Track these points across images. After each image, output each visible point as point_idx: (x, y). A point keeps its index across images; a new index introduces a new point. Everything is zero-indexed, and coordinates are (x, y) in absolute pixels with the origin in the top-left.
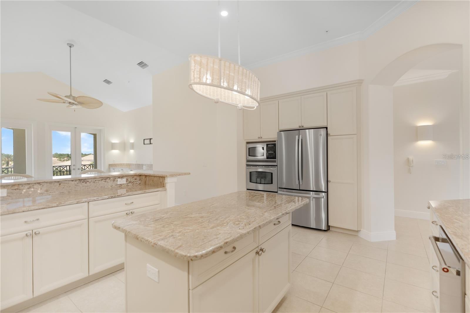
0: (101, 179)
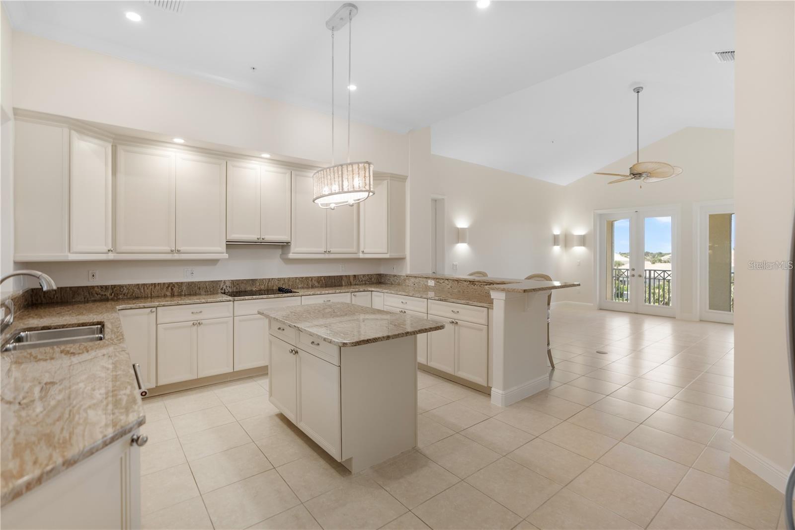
0: (485, 284)
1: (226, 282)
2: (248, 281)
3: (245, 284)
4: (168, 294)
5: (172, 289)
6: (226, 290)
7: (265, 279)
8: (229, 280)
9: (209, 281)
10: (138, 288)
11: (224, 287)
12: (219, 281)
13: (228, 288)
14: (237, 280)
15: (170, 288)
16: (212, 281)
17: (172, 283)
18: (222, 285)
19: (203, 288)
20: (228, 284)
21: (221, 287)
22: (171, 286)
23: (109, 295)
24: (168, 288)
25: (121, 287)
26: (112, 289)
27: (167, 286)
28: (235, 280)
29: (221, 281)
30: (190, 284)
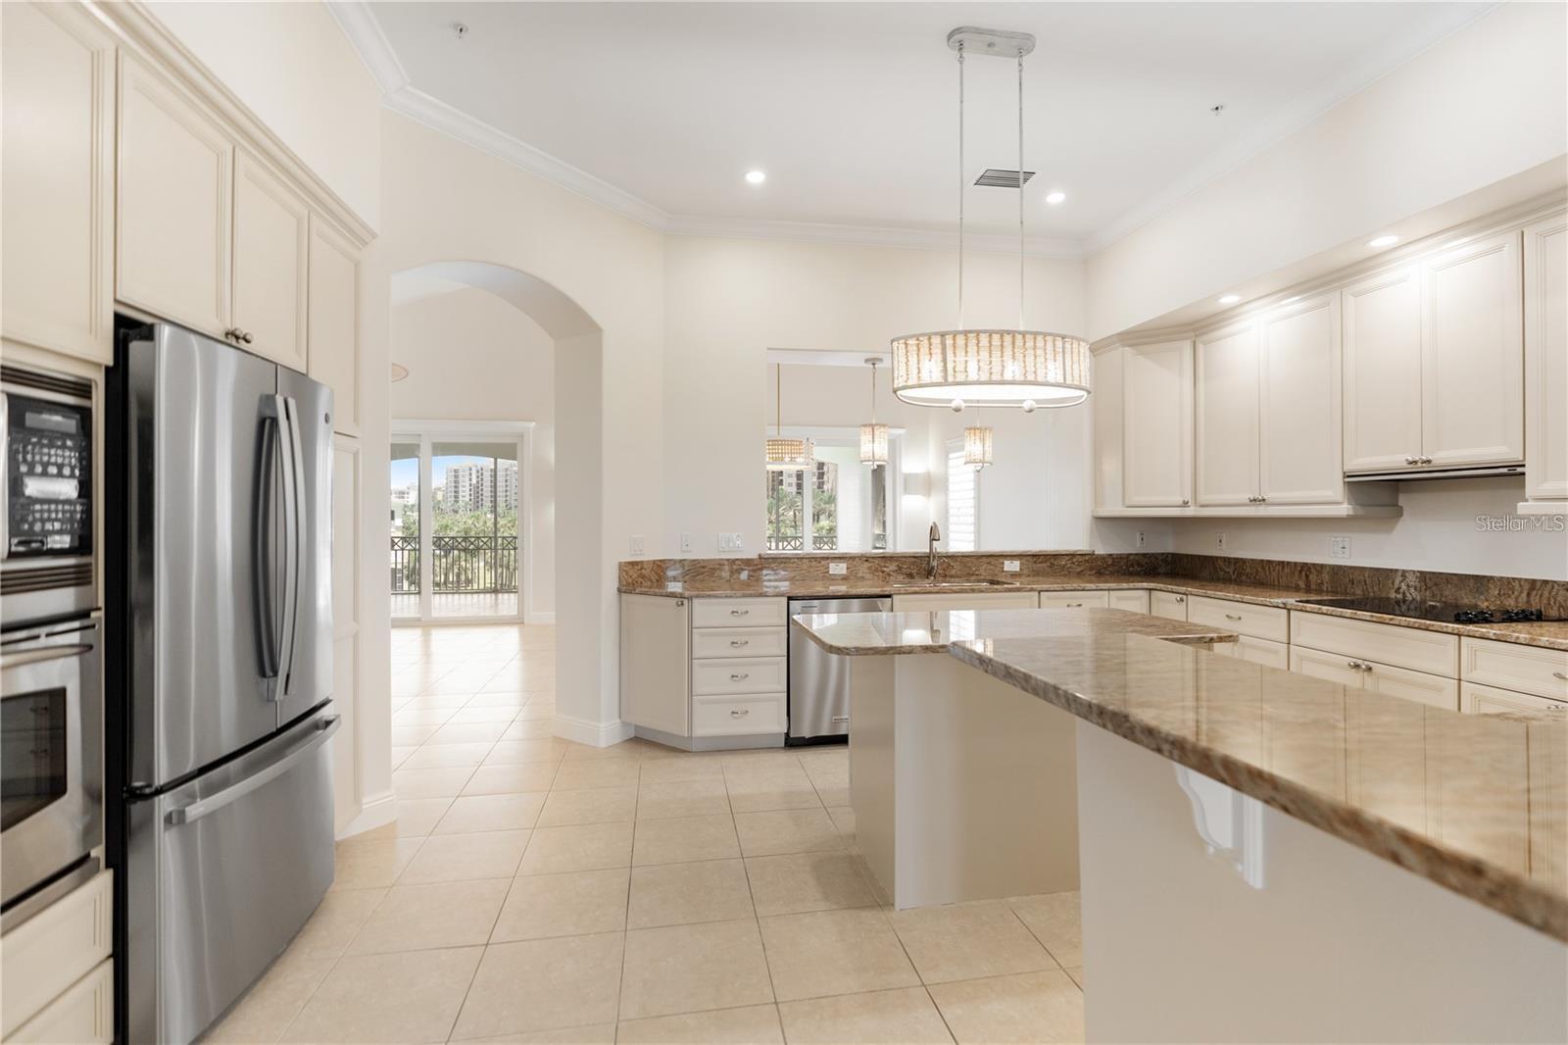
1: (1407, 574)
2: (1463, 579)
3: (1456, 586)
4: (1302, 584)
5: (1307, 576)
6: (1408, 595)
7: (1520, 580)
8: (1414, 572)
9: (1371, 568)
10: (1263, 568)
11: (1404, 587)
12: (1391, 570)
13: (1412, 590)
14: (1434, 573)
15: (1304, 573)
16: (1378, 569)
17: (1306, 564)
18: (1397, 582)
19: (1359, 582)
20: (1412, 580)
21: (1396, 586)
22: (1305, 569)
23: (1231, 573)
24: (1300, 572)
25: (1243, 561)
26: (1235, 564)
27: (1299, 568)
28: (1430, 573)
29: (1397, 570)
30: (1335, 571)
